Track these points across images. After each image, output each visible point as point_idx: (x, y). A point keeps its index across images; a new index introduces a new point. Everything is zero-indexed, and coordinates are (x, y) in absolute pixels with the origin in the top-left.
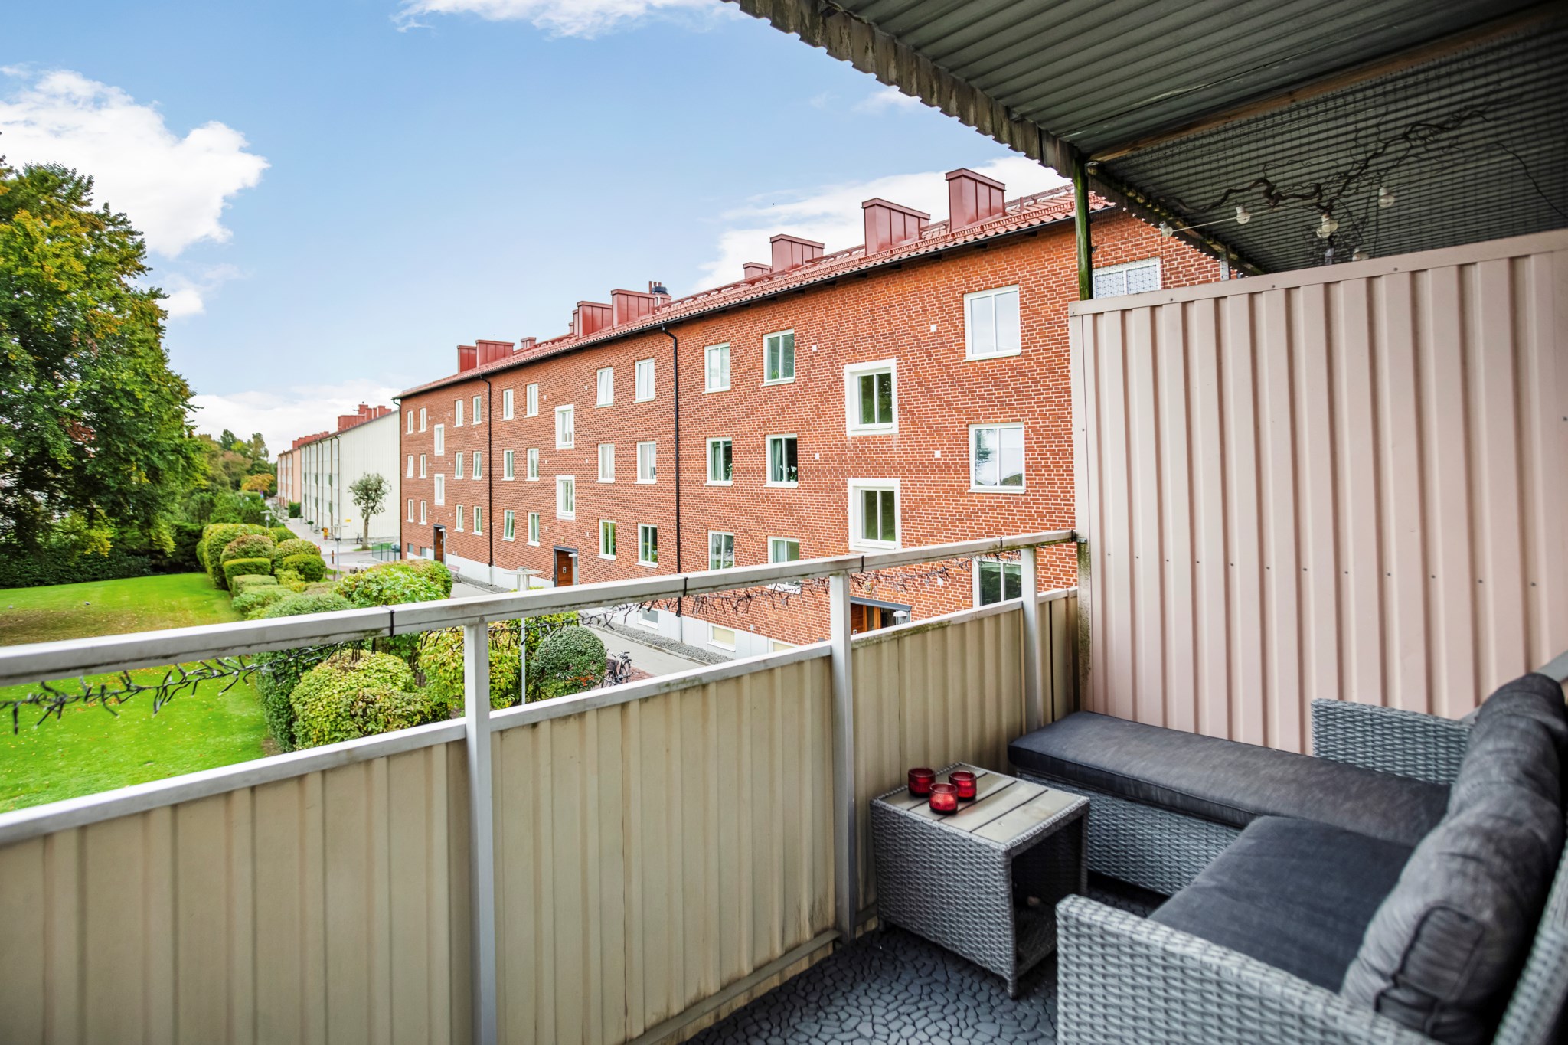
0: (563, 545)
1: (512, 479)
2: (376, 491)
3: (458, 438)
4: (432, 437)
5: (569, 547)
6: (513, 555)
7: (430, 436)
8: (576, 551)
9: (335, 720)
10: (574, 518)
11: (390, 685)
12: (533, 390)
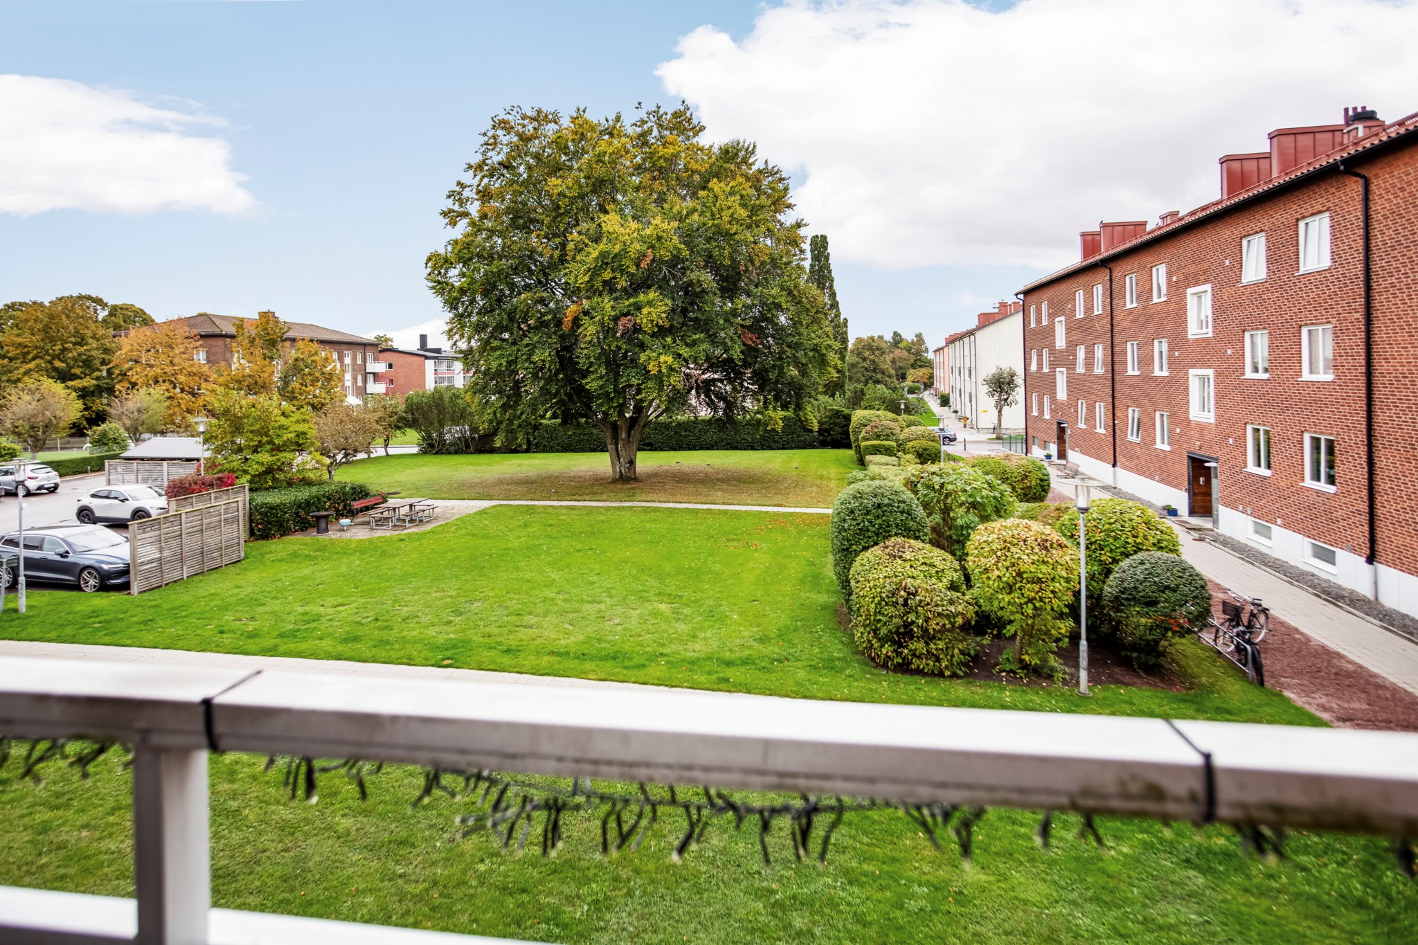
0: (1198, 452)
1: (1137, 373)
2: (1009, 384)
3: (1081, 331)
4: (1053, 330)
5: (1207, 454)
6: (1138, 458)
7: (1051, 330)
8: (1216, 460)
9: (879, 603)
10: (1212, 421)
11: (934, 580)
12: (1160, 274)
